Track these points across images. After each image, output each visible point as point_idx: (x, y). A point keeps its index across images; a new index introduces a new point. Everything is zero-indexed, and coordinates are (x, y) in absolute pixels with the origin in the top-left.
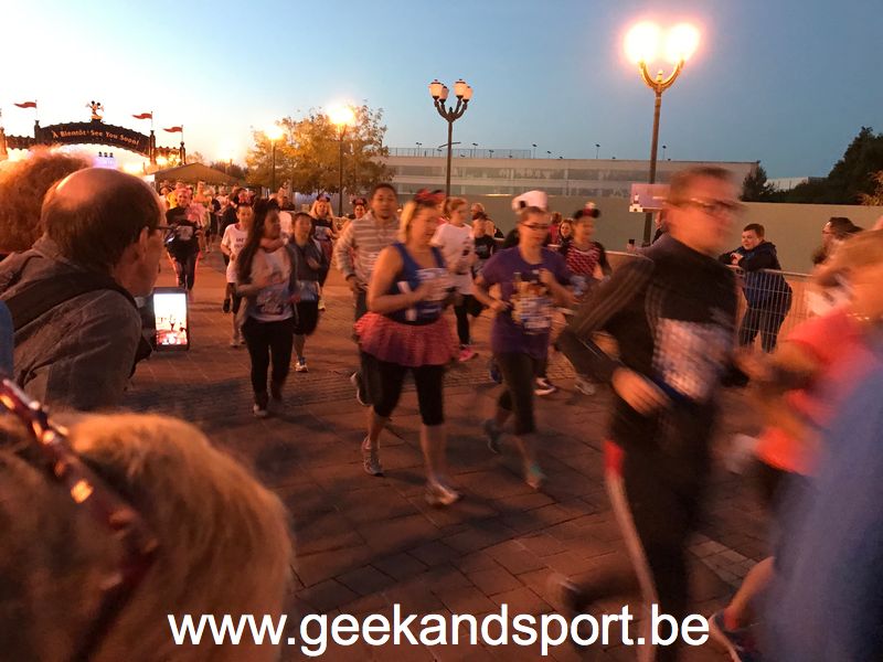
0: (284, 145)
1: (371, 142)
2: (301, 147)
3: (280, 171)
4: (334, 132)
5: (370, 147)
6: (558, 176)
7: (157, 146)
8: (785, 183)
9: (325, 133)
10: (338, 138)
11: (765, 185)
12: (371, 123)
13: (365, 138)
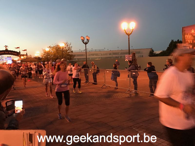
0: (50, 52)
1: (69, 50)
2: (53, 52)
3: (49, 57)
4: (61, 48)
5: (69, 51)
6: (110, 54)
7: (21, 54)
8: (158, 52)
9: (59, 49)
10: (61, 50)
11: (154, 53)
12: (69, 46)
13: (67, 49)
